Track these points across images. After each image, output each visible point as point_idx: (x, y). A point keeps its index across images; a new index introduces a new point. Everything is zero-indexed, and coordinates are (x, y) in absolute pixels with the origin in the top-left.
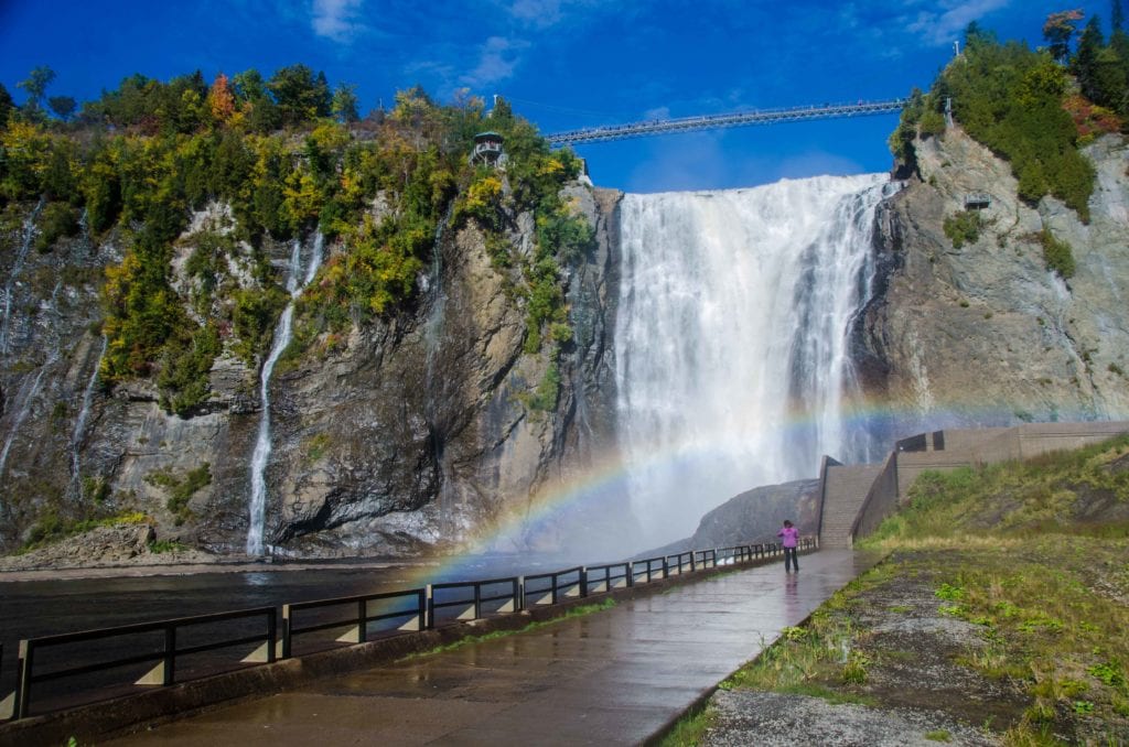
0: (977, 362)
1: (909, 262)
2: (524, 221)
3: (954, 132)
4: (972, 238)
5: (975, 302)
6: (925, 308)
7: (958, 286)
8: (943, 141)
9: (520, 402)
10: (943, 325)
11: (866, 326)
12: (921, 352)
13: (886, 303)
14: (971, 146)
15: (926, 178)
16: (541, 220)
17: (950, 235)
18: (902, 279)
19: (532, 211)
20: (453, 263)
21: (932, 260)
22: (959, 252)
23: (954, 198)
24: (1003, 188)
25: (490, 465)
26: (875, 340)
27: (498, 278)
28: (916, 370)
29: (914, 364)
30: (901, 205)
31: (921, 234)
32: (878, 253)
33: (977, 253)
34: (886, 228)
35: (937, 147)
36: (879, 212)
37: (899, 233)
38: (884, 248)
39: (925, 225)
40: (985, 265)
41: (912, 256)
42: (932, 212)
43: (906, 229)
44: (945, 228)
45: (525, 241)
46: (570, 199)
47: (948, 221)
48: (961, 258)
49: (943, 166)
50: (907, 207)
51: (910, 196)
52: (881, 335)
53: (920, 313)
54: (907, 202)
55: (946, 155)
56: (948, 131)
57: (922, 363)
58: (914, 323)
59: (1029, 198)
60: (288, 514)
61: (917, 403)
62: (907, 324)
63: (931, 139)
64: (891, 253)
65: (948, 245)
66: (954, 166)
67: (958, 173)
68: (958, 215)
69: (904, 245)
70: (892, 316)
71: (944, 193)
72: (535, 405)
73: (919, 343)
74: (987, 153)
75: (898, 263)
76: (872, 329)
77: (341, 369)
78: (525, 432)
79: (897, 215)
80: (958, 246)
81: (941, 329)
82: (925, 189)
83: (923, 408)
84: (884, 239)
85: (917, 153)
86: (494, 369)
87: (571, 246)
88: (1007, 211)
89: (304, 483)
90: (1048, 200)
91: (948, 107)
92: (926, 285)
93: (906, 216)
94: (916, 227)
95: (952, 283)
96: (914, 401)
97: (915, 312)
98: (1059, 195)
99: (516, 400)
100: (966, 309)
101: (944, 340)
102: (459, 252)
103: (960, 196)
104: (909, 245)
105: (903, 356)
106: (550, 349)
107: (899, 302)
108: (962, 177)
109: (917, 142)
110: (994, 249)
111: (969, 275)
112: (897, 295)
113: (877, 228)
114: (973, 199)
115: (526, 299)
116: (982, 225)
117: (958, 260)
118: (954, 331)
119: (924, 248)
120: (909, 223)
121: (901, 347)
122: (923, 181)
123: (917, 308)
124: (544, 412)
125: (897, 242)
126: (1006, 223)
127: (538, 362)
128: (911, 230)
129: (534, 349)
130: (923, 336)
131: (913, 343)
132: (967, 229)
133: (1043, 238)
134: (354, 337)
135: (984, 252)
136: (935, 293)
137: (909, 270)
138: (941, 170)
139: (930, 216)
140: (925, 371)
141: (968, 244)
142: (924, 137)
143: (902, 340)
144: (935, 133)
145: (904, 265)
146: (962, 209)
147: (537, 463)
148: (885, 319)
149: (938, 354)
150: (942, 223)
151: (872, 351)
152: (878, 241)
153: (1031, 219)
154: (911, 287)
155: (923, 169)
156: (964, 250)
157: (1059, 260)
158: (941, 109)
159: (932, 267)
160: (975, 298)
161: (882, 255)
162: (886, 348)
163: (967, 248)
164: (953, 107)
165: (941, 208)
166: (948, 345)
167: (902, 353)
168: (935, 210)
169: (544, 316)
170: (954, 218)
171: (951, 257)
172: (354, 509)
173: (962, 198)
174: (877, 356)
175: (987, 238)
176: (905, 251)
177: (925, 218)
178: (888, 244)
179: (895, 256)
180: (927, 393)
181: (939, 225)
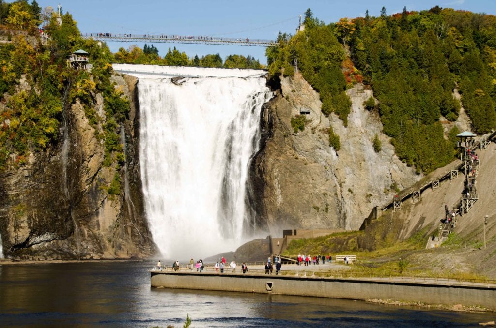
0: (300, 184)
1: (275, 135)
2: (99, 98)
3: (298, 75)
4: (302, 129)
5: (301, 157)
6: (281, 158)
7: (295, 149)
8: (293, 79)
9: (104, 190)
10: (288, 167)
11: (257, 164)
12: (279, 178)
13: (265, 154)
14: (304, 83)
15: (284, 96)
16: (107, 98)
17: (293, 126)
18: (272, 143)
19: (103, 93)
20: (72, 122)
21: (285, 136)
22: (296, 134)
23: (296, 107)
24: (316, 106)
25: (95, 219)
26: (260, 171)
27: (93, 130)
28: (276, 186)
29: (275, 183)
30: (273, 107)
31: (281, 123)
32: (262, 128)
33: (303, 136)
34: (267, 118)
35: (291, 82)
36: (263, 109)
37: (272, 121)
38: (265, 127)
39: (283, 120)
40: (306, 141)
41: (277, 133)
42: (286, 113)
43: (275, 119)
44: (292, 122)
45: (101, 109)
46: (115, 83)
47: (293, 119)
48: (297, 137)
49: (292, 91)
50: (276, 109)
51: (278, 104)
52: (262, 169)
53: (279, 160)
54: (276, 106)
55: (294, 86)
56: (295, 75)
57: (279, 183)
58: (276, 165)
59: (325, 112)
60: (13, 241)
61: (276, 200)
62: (274, 165)
63: (288, 78)
64: (268, 129)
65: (292, 130)
66: (297, 92)
67: (298, 95)
68: (297, 116)
69: (274, 126)
70: (268, 161)
71: (292, 104)
72: (111, 192)
73: (278, 174)
74: (311, 88)
75: (271, 135)
76: (259, 165)
77: (26, 173)
78: (108, 204)
79: (271, 112)
80: (296, 132)
81: (287, 169)
82: (284, 101)
83: (278, 202)
84: (265, 122)
85: (281, 83)
86: (92, 175)
87: (122, 113)
88: (316, 117)
89: (17, 227)
90: (333, 114)
91: (296, 63)
92: (282, 147)
93: (275, 113)
94: (279, 120)
95: (293, 147)
96: (275, 199)
97: (277, 160)
98: (337, 113)
99: (102, 189)
100: (297, 160)
101: (288, 174)
102: (73, 116)
103: (299, 106)
104: (276, 127)
105: (271, 179)
106: (116, 165)
107: (271, 154)
108: (299, 98)
109: (282, 77)
110: (310, 134)
111: (299, 145)
112: (270, 151)
113: (262, 116)
114: (303, 110)
115: (104, 140)
116: (307, 122)
117: (296, 138)
118: (292, 170)
119: (282, 130)
120: (276, 117)
121: (270, 174)
122: (283, 96)
123: (278, 158)
124: (115, 196)
125: (271, 125)
126: (316, 123)
127: (110, 171)
128: (277, 120)
129: (109, 165)
130: (280, 171)
131: (276, 174)
132: (300, 123)
133: (329, 131)
134: (31, 158)
135: (306, 135)
136: (285, 151)
137: (276, 139)
138: (291, 93)
139: (285, 115)
140: (279, 187)
141: (300, 131)
142: (285, 76)
143: (271, 171)
144: (289, 75)
145: (273, 136)
146: (299, 114)
147: (116, 219)
148: (265, 162)
149: (285, 180)
150: (290, 119)
151: (258, 175)
152: (262, 123)
153: (325, 122)
154: (276, 148)
155: (284, 91)
156: (298, 134)
157: (335, 143)
158: (293, 63)
159: (285, 139)
160: (301, 155)
161: (264, 130)
162: (264, 174)
163: (300, 133)
164: (298, 62)
165: (290, 112)
166: (289, 176)
167: (270, 177)
168: (288, 112)
169: (112, 149)
170: (295, 118)
171: (293, 136)
172: (38, 239)
173: (299, 108)
174: (260, 178)
175: (308, 129)
176: (274, 129)
177: (283, 116)
178: (266, 125)
179: (269, 131)
180: (280, 196)
181: (289, 120)
